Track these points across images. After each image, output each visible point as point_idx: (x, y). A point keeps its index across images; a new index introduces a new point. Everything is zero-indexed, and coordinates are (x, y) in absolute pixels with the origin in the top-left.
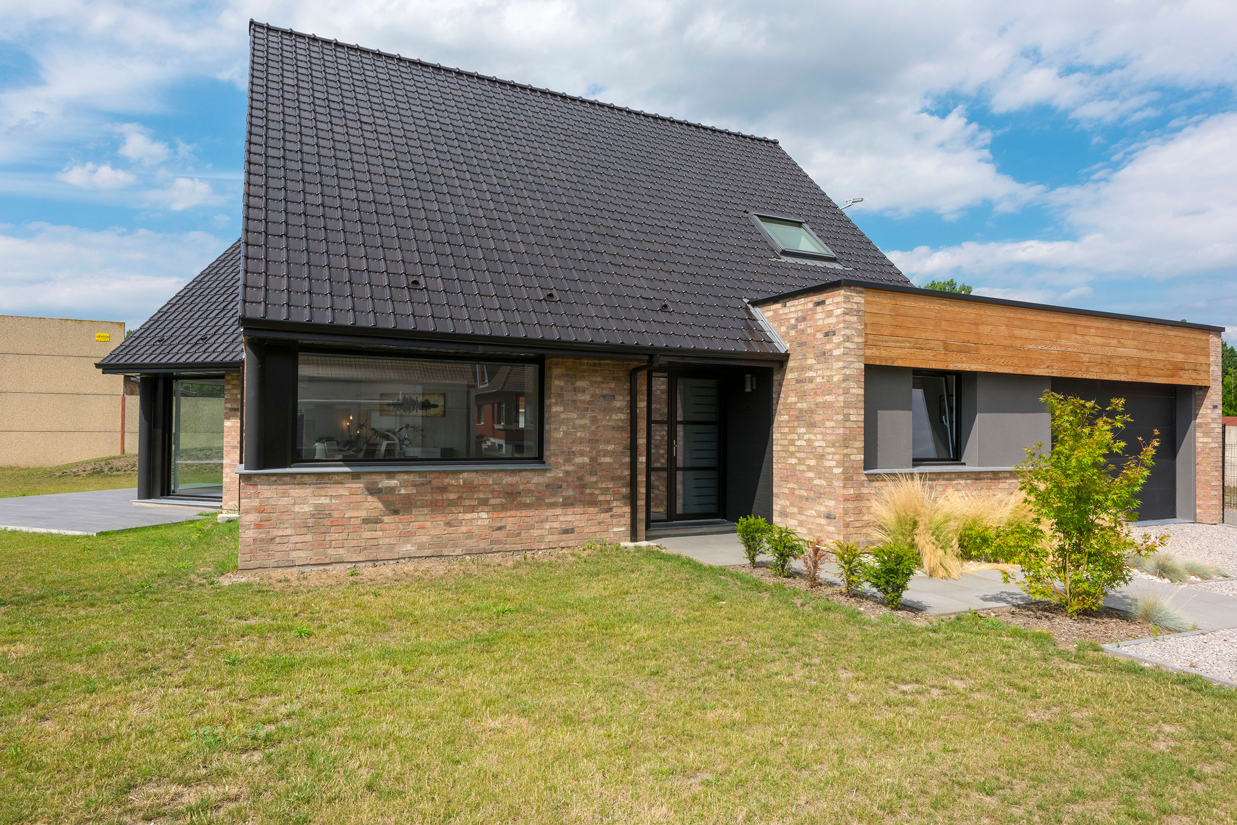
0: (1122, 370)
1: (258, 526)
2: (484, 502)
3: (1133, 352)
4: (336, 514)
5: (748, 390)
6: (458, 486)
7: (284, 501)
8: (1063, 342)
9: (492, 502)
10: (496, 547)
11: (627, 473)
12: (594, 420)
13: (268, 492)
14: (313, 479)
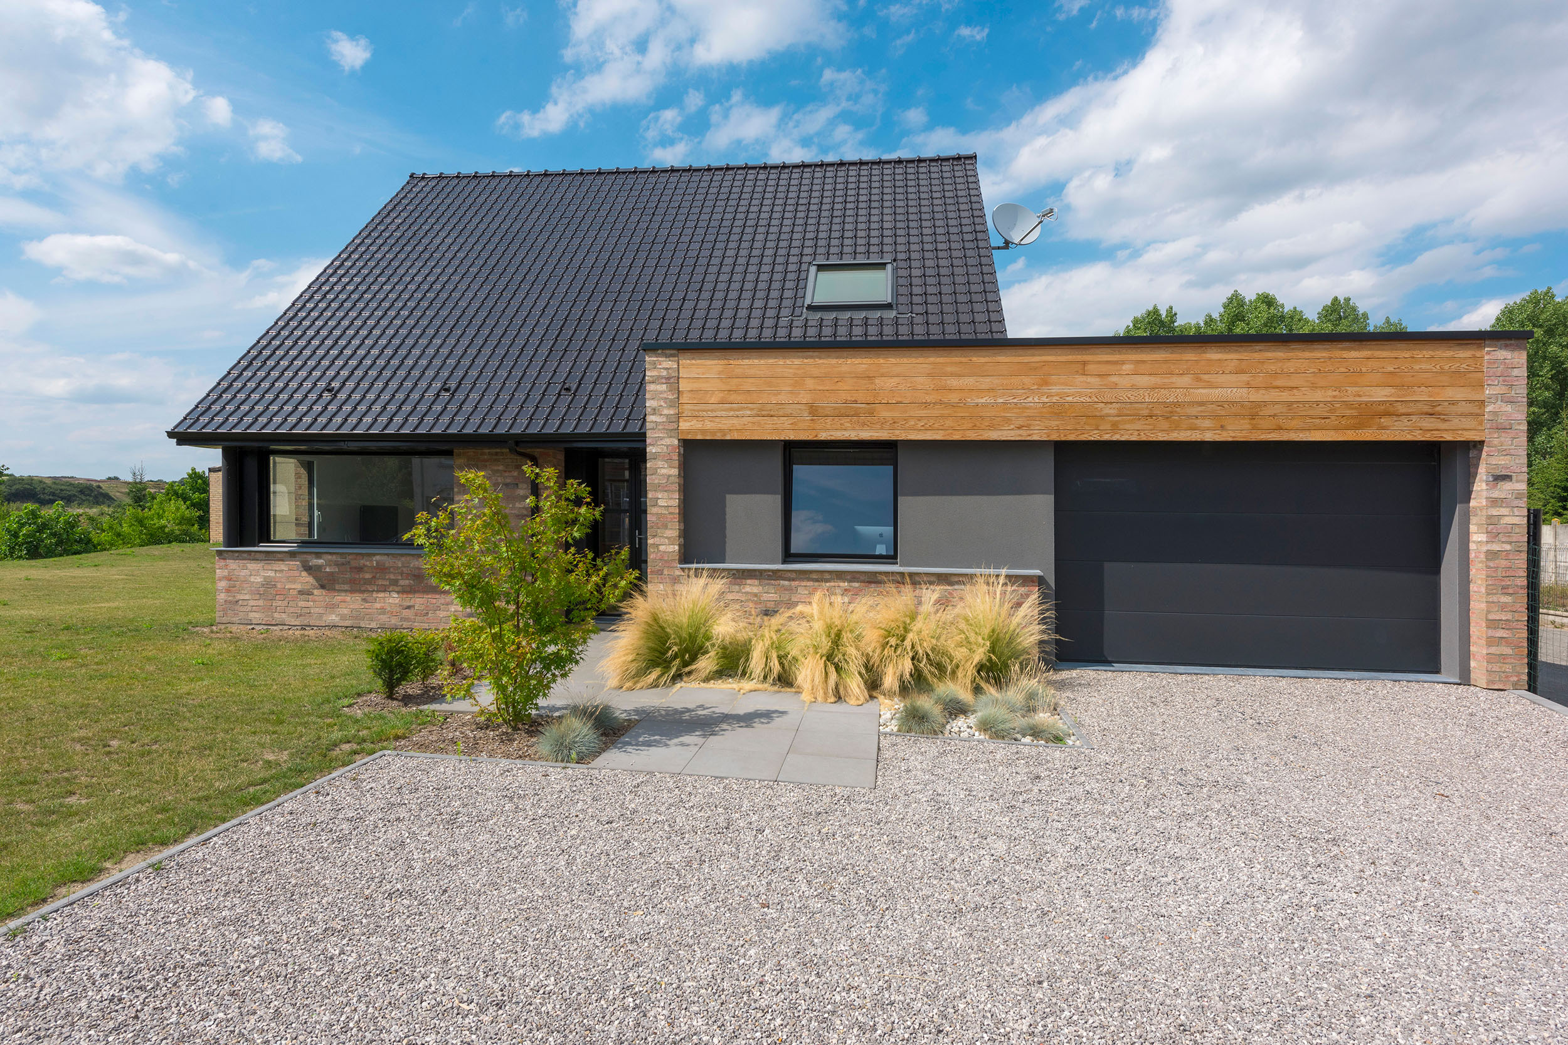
0: (1207, 423)
1: (228, 591)
2: (395, 582)
3: (1239, 394)
4: (279, 585)
6: (372, 567)
7: (244, 573)
9: (402, 583)
10: (405, 624)
13: (233, 564)
14: (262, 556)
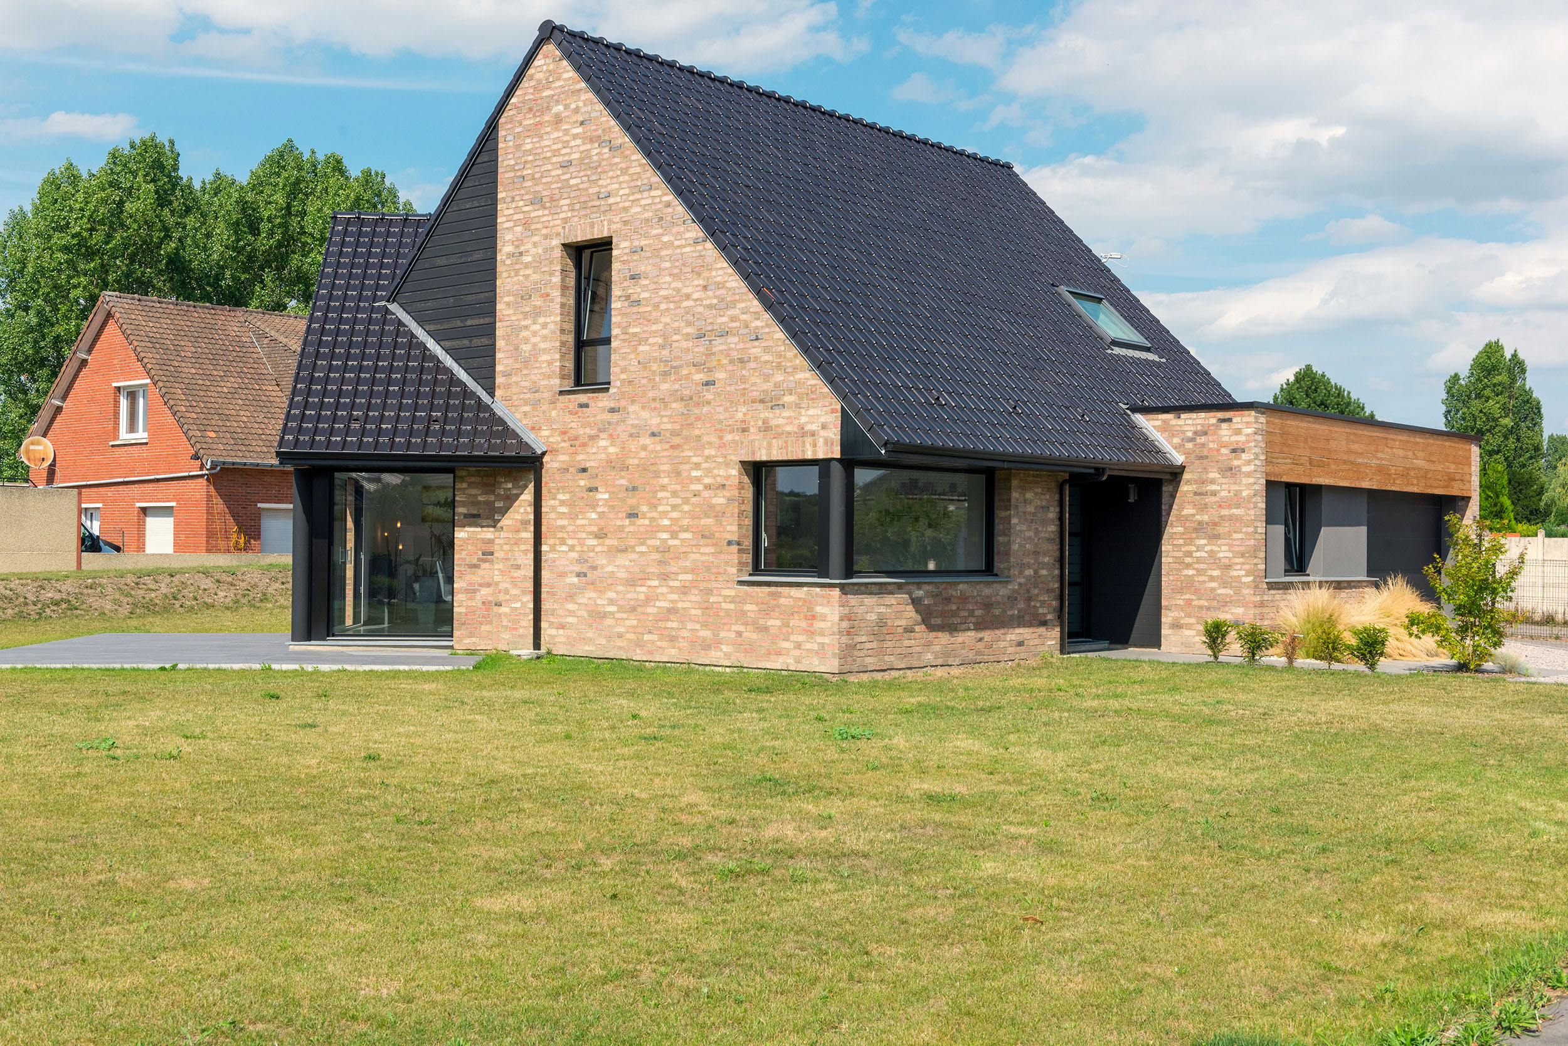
0: (1415, 481)
3: (1422, 464)
4: (889, 623)
5: (1131, 500)
7: (862, 609)
8: (1379, 455)
9: (976, 613)
10: (979, 658)
11: (1057, 585)
12: (1037, 531)
13: (853, 601)
